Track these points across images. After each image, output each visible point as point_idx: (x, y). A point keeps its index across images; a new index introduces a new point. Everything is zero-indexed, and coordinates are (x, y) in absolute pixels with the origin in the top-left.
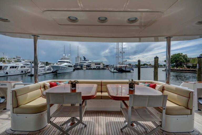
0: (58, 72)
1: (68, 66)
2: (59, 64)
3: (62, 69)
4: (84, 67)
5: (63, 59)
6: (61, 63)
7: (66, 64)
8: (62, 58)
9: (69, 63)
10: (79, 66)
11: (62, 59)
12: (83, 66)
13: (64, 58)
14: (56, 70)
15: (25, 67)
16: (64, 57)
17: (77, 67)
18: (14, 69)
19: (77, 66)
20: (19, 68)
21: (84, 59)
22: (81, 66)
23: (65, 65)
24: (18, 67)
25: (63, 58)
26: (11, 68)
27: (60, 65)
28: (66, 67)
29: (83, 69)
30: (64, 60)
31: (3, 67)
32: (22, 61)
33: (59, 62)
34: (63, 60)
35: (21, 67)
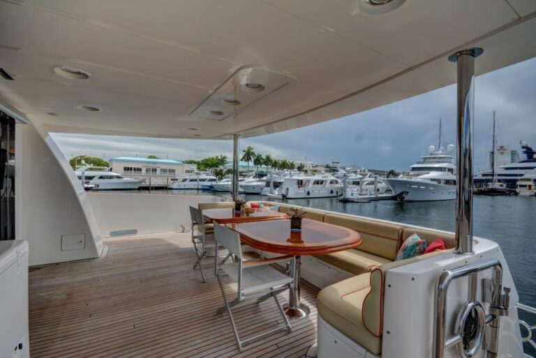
0: (407, 198)
1: (442, 182)
2: (411, 175)
3: (418, 189)
4: (521, 186)
5: (427, 160)
6: (417, 172)
7: (433, 174)
8: (425, 158)
9: (446, 173)
10: (499, 181)
11: (425, 160)
12: (519, 183)
13: (434, 158)
14: (403, 193)
15: (337, 182)
16: (431, 154)
17: (487, 185)
18: (319, 186)
19: (491, 181)
20: (328, 185)
21: (524, 157)
22: (506, 181)
23: (432, 180)
24: (326, 181)
25: (430, 158)
26: (314, 183)
27: (414, 179)
28: (435, 183)
29: (516, 194)
30: (432, 162)
31: (304, 183)
32: (340, 170)
33: (414, 169)
34: (428, 163)
35: (332, 182)
